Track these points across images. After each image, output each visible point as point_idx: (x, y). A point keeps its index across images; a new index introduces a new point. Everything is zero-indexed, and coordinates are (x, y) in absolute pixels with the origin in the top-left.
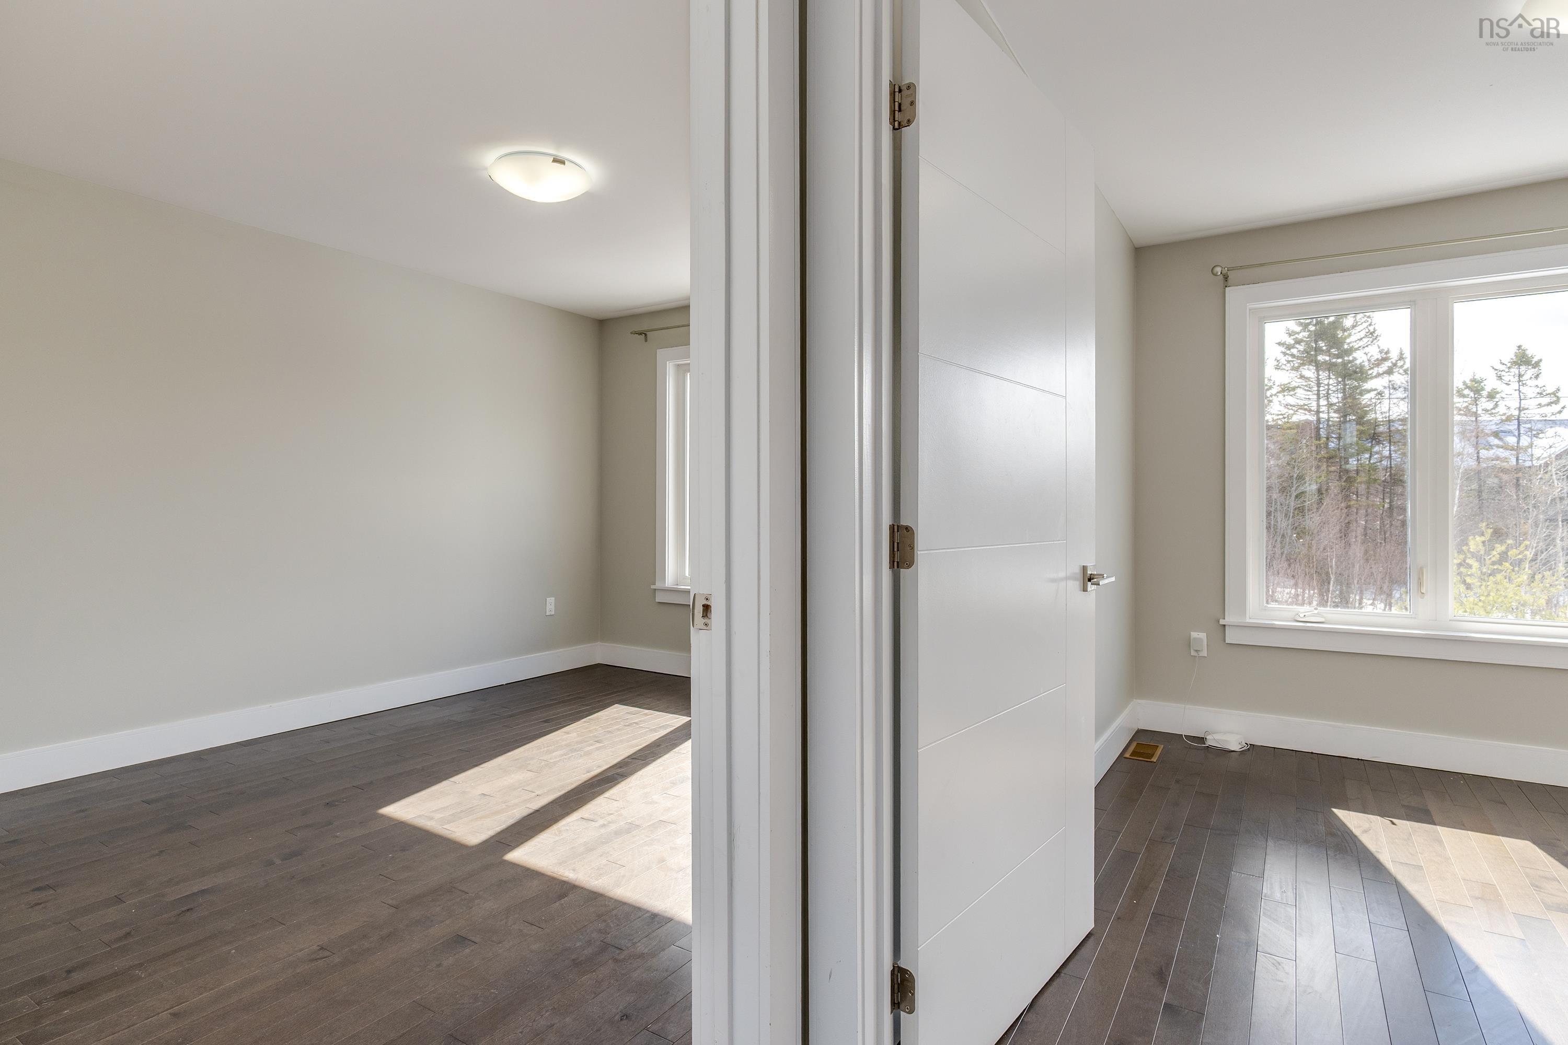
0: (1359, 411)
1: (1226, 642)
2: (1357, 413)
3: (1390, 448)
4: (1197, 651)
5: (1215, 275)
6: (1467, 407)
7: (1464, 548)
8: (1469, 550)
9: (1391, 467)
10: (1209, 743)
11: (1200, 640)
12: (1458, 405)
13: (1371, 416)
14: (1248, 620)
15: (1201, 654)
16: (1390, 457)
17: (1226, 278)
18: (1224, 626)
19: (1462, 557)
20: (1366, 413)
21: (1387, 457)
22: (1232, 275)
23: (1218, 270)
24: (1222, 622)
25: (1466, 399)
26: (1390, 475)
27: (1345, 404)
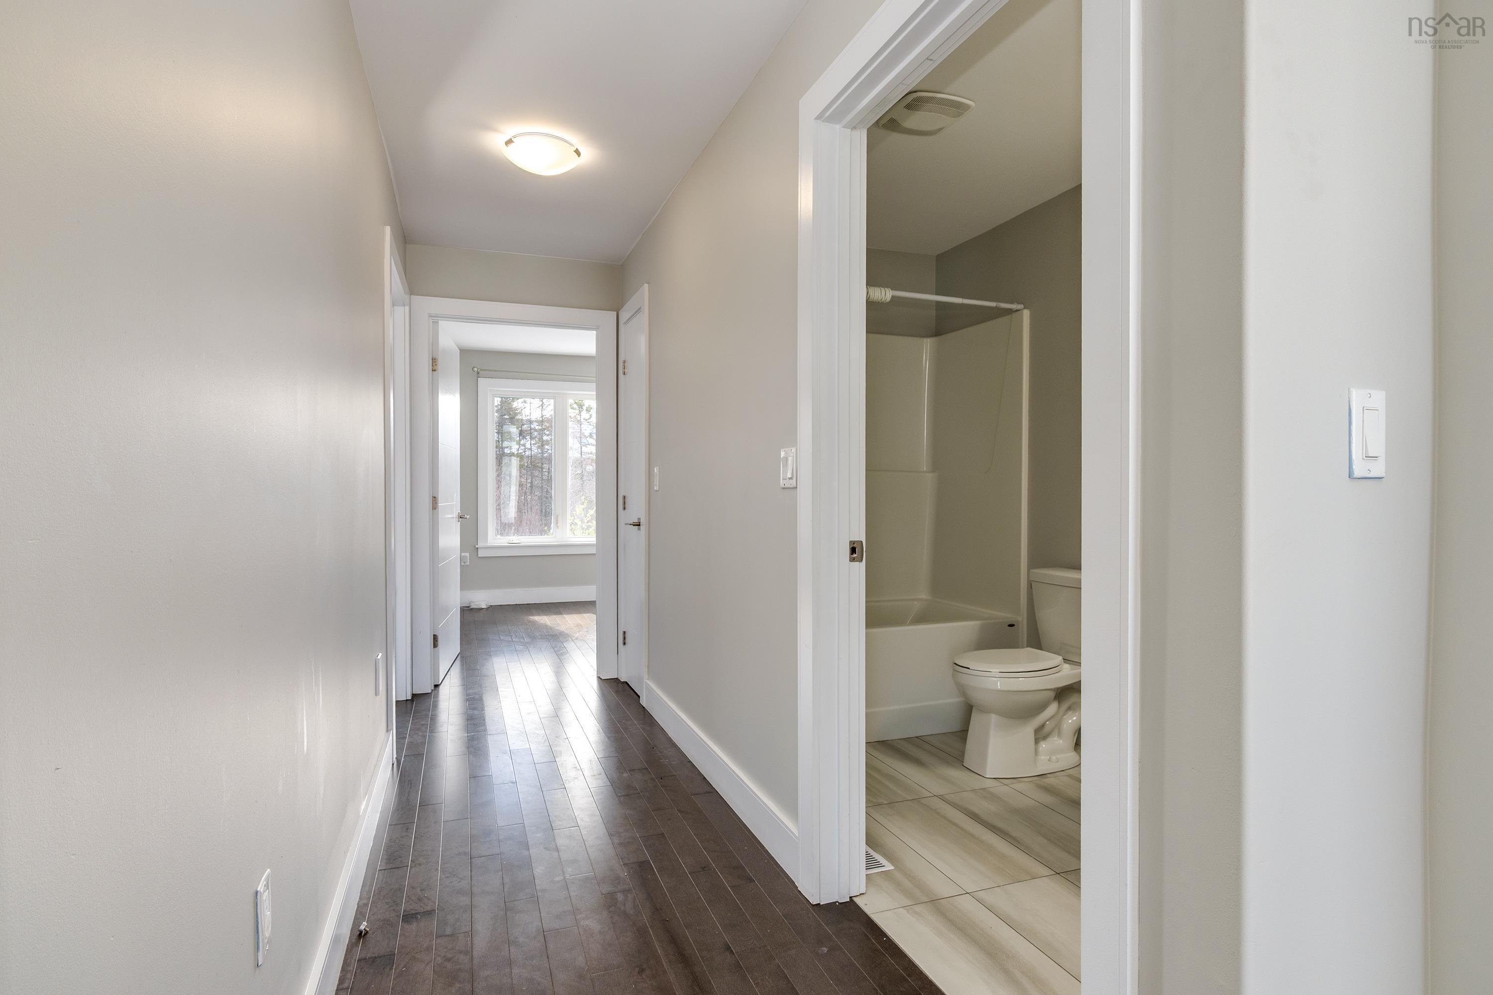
0: (511, 413)
1: (479, 556)
2: (510, 414)
3: (531, 442)
4: (465, 562)
5: (474, 372)
6: (575, 416)
7: (574, 512)
8: (576, 514)
9: (531, 457)
10: (472, 607)
11: (467, 557)
12: (570, 414)
13: (519, 417)
14: (488, 545)
15: (466, 564)
16: (531, 449)
17: (478, 373)
18: (477, 548)
19: (573, 518)
20: (516, 414)
21: (529, 449)
22: (481, 372)
23: (476, 369)
24: (477, 546)
25: (574, 411)
26: (531, 462)
27: (502, 407)
